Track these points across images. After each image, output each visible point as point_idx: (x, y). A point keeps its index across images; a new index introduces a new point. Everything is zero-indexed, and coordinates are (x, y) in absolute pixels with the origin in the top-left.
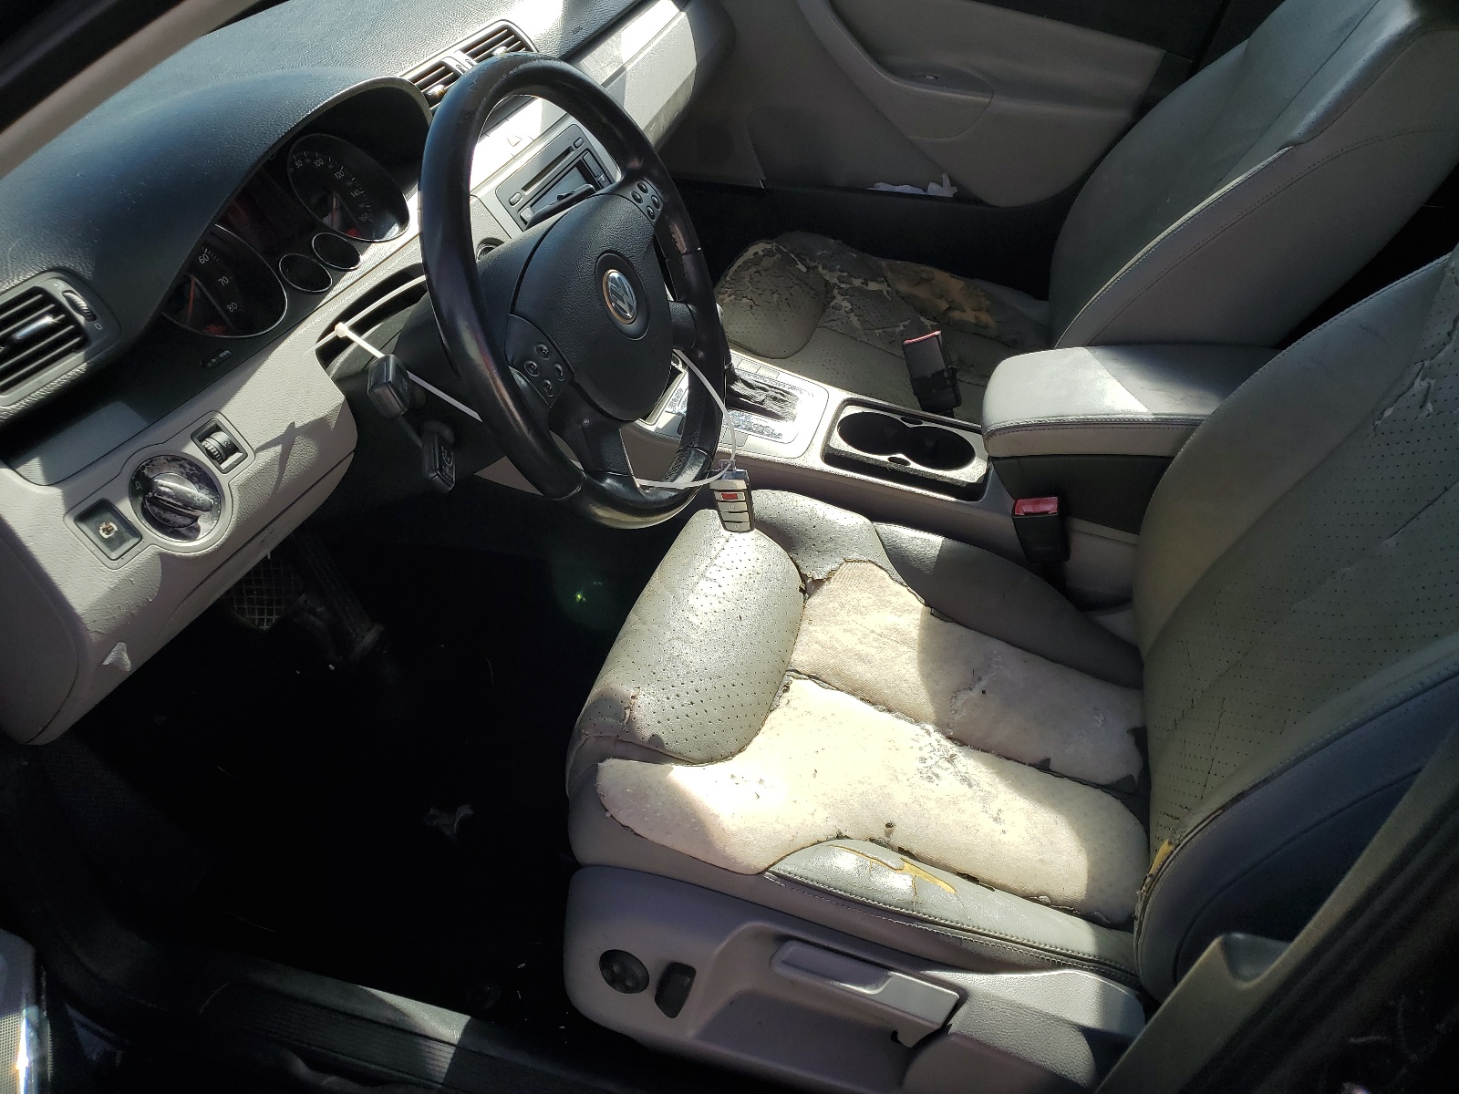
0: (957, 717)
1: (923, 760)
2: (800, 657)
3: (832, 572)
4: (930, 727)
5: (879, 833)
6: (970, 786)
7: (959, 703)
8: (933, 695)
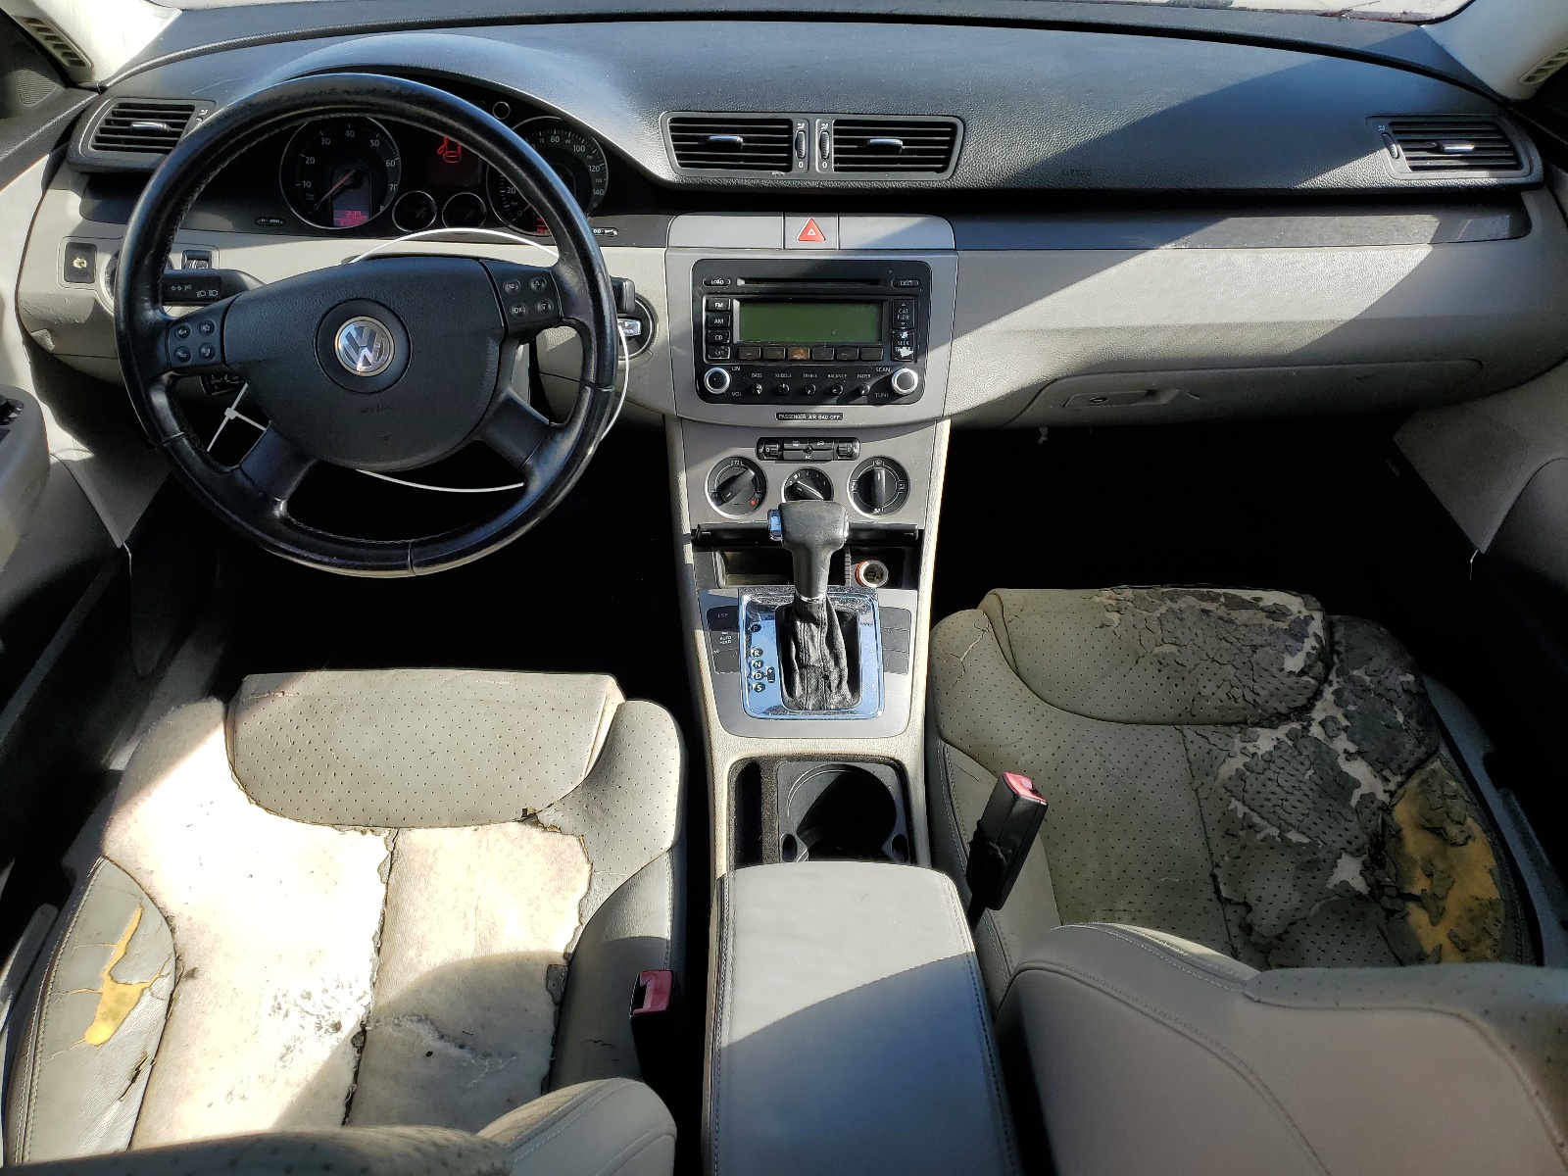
0: (390, 1029)
1: (308, 996)
2: (418, 839)
3: (555, 828)
4: (367, 999)
5: (189, 963)
6: (282, 1058)
7: (411, 1026)
8: (416, 991)
